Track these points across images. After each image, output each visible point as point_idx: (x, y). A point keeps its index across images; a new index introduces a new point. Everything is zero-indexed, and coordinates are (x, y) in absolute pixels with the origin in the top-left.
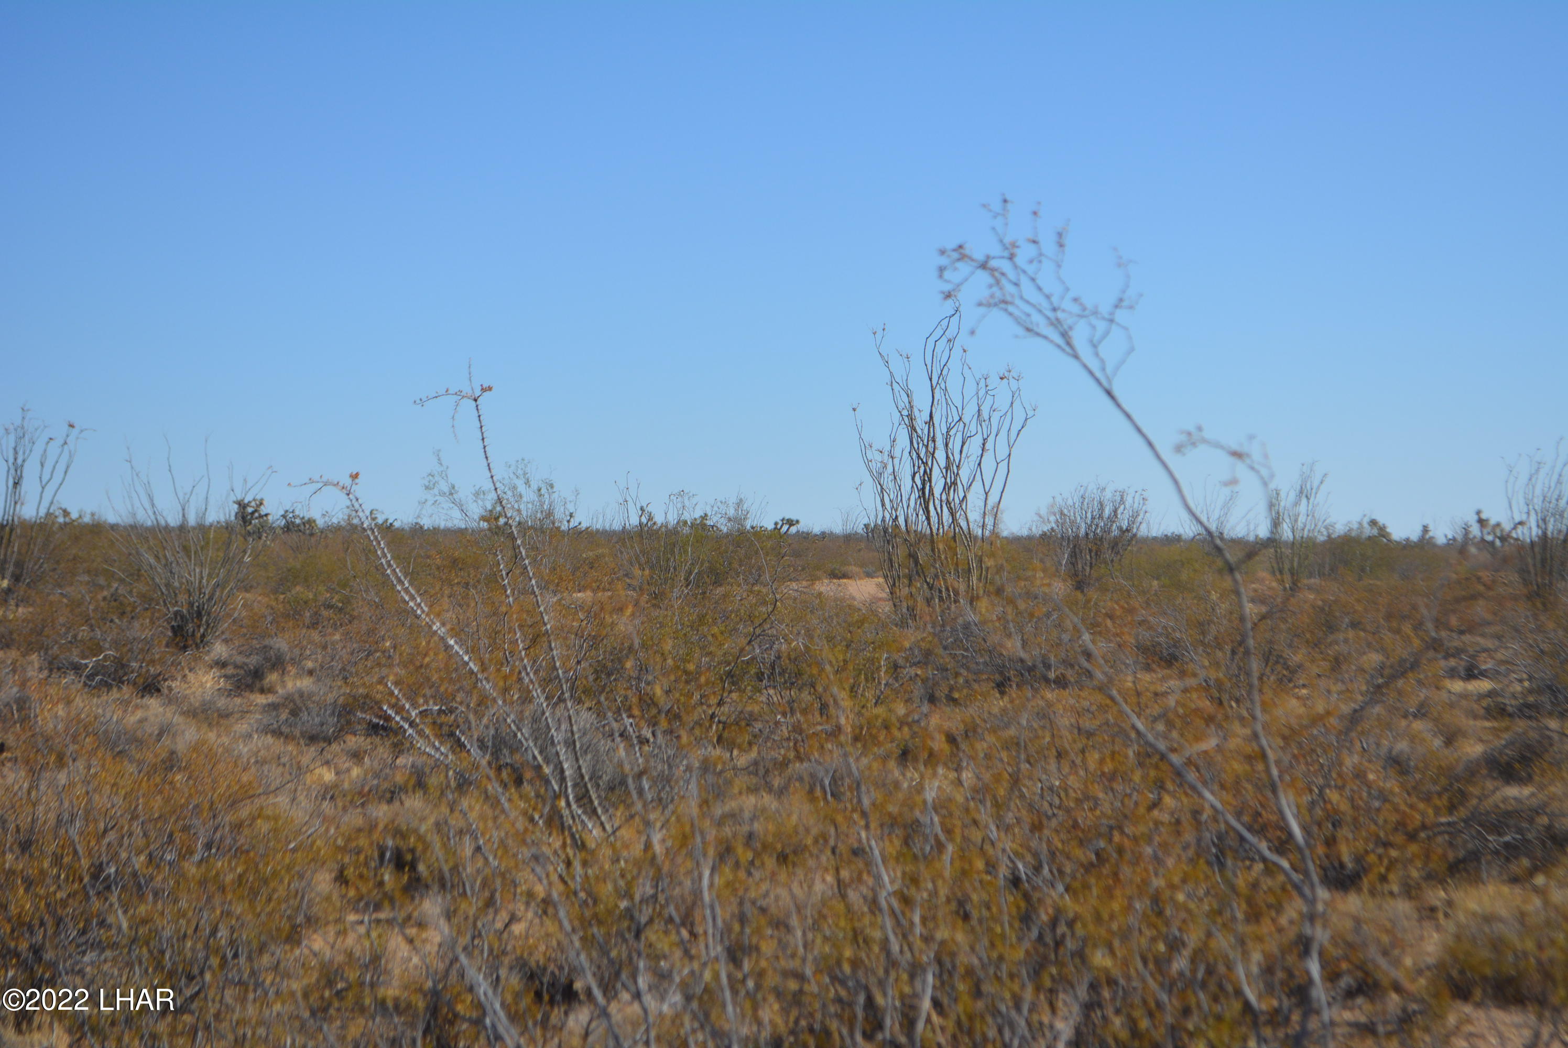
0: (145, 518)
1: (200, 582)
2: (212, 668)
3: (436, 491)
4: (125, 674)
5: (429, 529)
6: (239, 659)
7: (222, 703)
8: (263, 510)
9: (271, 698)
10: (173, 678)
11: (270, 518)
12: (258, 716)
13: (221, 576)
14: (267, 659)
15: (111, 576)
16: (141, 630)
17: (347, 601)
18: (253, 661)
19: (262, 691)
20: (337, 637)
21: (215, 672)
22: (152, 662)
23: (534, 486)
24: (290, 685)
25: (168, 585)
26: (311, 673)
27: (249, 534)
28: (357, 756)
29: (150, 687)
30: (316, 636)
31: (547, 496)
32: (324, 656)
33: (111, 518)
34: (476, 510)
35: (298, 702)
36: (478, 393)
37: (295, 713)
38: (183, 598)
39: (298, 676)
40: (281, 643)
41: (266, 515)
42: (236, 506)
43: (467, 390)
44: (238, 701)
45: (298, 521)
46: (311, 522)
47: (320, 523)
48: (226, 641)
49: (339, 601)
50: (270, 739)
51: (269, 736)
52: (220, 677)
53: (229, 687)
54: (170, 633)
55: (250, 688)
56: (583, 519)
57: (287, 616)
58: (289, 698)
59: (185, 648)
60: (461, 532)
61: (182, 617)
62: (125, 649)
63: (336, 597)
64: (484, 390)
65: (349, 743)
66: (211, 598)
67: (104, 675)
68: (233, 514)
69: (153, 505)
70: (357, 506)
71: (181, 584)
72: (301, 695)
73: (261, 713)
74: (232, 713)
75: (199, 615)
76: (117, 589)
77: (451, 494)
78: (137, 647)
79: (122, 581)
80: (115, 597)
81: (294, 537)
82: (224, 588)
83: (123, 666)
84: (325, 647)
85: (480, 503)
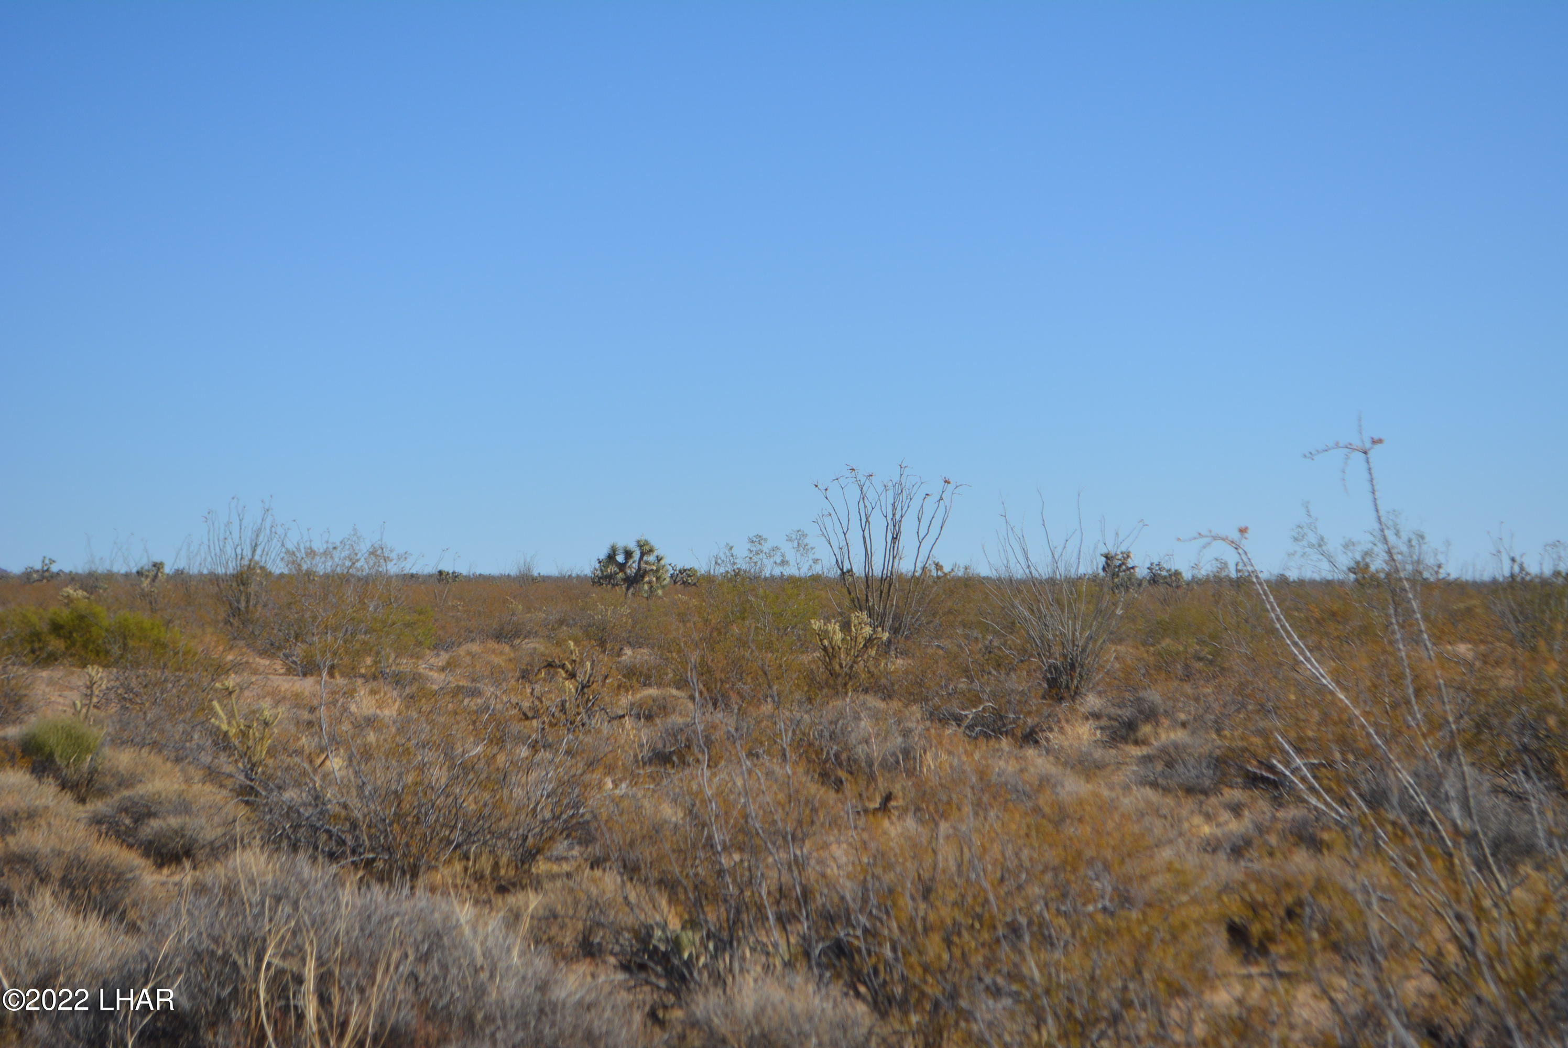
0: (1019, 572)
1: (1073, 634)
2: (1087, 719)
3: (1304, 543)
4: (1004, 725)
5: (1294, 582)
6: (1114, 711)
7: (1098, 754)
8: (1130, 563)
9: (1144, 751)
10: (1051, 730)
11: (1137, 570)
12: (1135, 768)
13: (1094, 628)
14: (1141, 712)
15: (986, 629)
16: (1017, 682)
17: (1216, 653)
18: (1127, 713)
19: (1136, 743)
20: (1209, 690)
21: (1091, 723)
22: (1029, 713)
23: (1405, 537)
24: (1163, 736)
25: (1042, 637)
26: (1184, 725)
27: (1117, 587)
28: (1236, 809)
29: (1030, 738)
30: (1188, 688)
31: (1417, 548)
32: (1196, 709)
33: (983, 570)
34: (1345, 561)
35: (1173, 754)
36: (1368, 445)
37: (1170, 765)
38: (1057, 650)
39: (1172, 727)
40: (1154, 696)
41: (1133, 568)
42: (1104, 559)
43: (1357, 443)
44: (1113, 752)
45: (1164, 573)
46: (1177, 574)
47: (1187, 575)
48: (1100, 694)
49: (1209, 653)
50: (1148, 792)
51: (1147, 788)
52: (1097, 728)
53: (1105, 739)
54: (1046, 686)
55: (1125, 740)
56: (1453, 570)
57: (1158, 668)
58: (1164, 750)
59: (1061, 699)
60: (1328, 583)
61: (1056, 668)
62: (1003, 701)
63: (1206, 650)
64: (1375, 442)
65: (1227, 795)
66: (1084, 651)
67: (983, 726)
68: (1101, 567)
69: (1027, 559)
70: (1245, 559)
71: (1055, 636)
72: (1176, 747)
73: (1137, 765)
74: (1108, 764)
75: (1073, 666)
76: (991, 642)
77: (1320, 546)
78: (1015, 698)
79: (996, 633)
80: (989, 650)
81: (1162, 589)
82: (1096, 641)
83: (1001, 718)
84: (1197, 699)
85: (1350, 554)
